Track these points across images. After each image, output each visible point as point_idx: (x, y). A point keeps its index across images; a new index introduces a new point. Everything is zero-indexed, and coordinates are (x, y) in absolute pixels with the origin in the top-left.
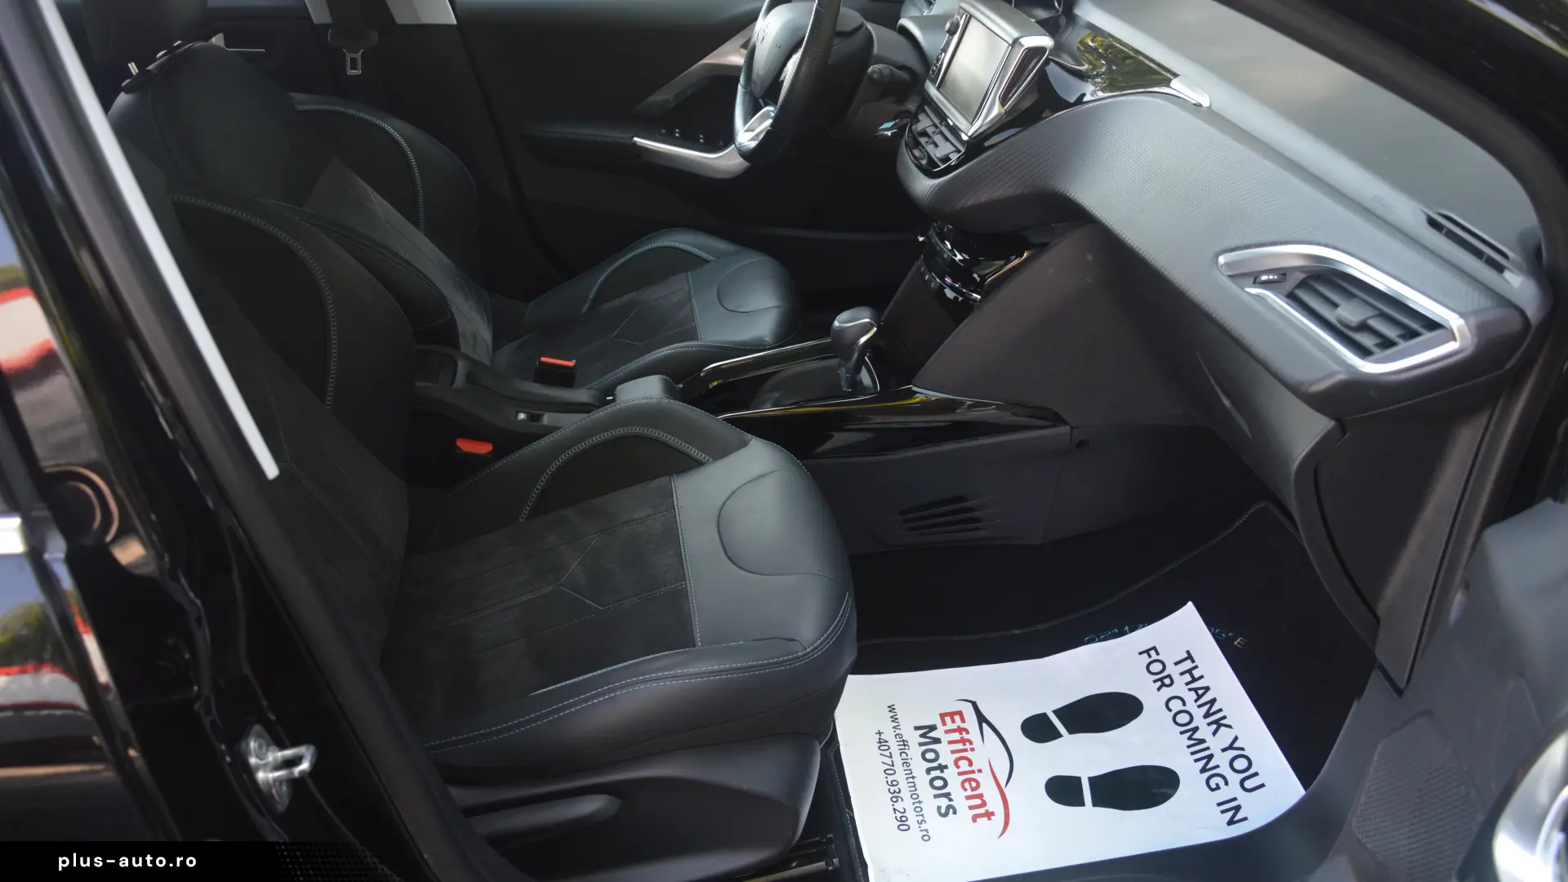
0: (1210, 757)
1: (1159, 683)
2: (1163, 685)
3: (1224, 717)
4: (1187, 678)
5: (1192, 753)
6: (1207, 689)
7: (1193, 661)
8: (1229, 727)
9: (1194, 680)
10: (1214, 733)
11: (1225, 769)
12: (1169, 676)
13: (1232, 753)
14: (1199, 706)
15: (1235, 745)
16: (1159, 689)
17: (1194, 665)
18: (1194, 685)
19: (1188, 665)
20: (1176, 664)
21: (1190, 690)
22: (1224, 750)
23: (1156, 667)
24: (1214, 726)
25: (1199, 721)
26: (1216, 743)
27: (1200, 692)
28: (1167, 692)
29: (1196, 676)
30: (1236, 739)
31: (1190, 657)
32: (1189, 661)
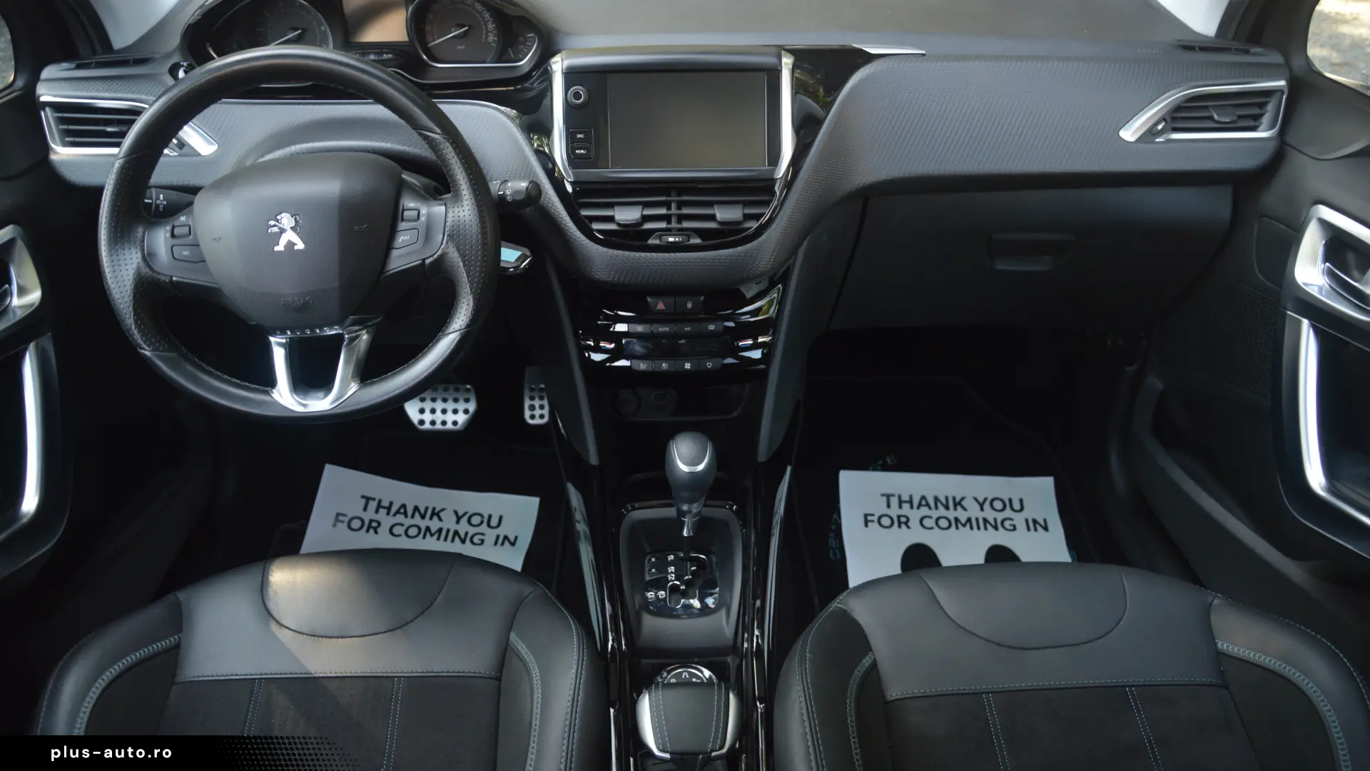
0: (985, 521)
1: (903, 526)
2: (906, 523)
3: (954, 499)
4: (906, 506)
5: (979, 528)
6: (923, 498)
7: (893, 495)
8: (963, 499)
9: (911, 502)
10: (965, 509)
11: (1000, 516)
12: (899, 517)
13: (987, 506)
14: (936, 508)
15: (981, 500)
16: (908, 527)
17: (897, 496)
18: (916, 503)
19: (894, 501)
20: (889, 506)
21: (918, 508)
22: (982, 509)
23: (886, 521)
24: (959, 507)
25: (951, 514)
26: (974, 511)
27: (924, 503)
28: (914, 523)
29: (907, 499)
30: (976, 499)
31: (888, 496)
32: (892, 498)
